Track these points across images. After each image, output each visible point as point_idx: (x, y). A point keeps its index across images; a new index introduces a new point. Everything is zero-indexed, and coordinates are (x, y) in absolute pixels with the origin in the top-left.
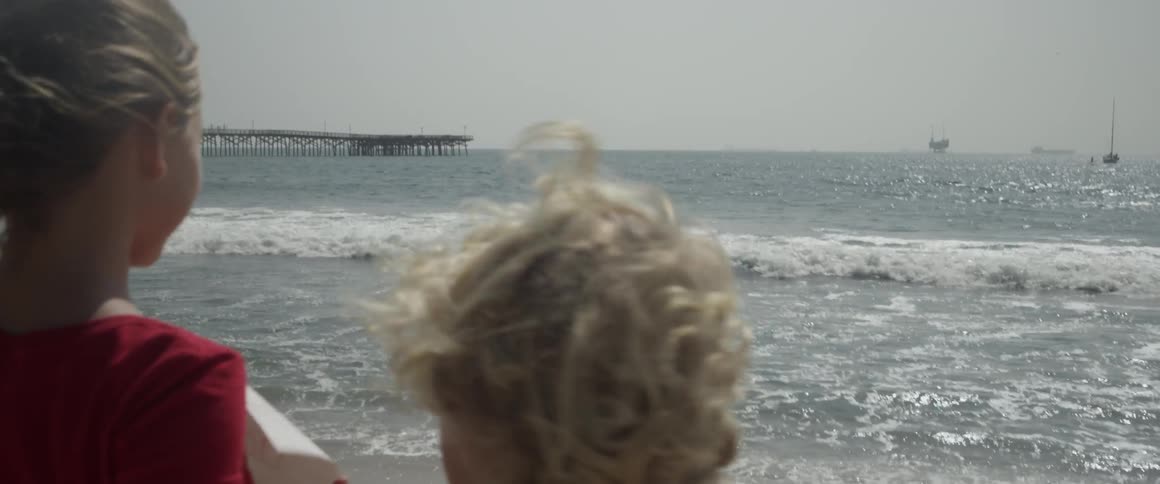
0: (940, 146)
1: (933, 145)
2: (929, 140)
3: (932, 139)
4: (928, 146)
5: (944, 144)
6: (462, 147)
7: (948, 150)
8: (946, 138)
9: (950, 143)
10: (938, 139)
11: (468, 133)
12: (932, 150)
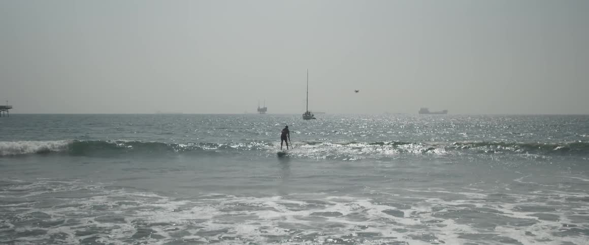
0: (263, 110)
1: (259, 110)
2: (258, 108)
3: (259, 107)
4: (257, 110)
5: (265, 109)
6: (6, 113)
7: (266, 112)
8: (265, 107)
9: (267, 110)
10: (262, 107)
11: (9, 104)
12: (259, 112)
